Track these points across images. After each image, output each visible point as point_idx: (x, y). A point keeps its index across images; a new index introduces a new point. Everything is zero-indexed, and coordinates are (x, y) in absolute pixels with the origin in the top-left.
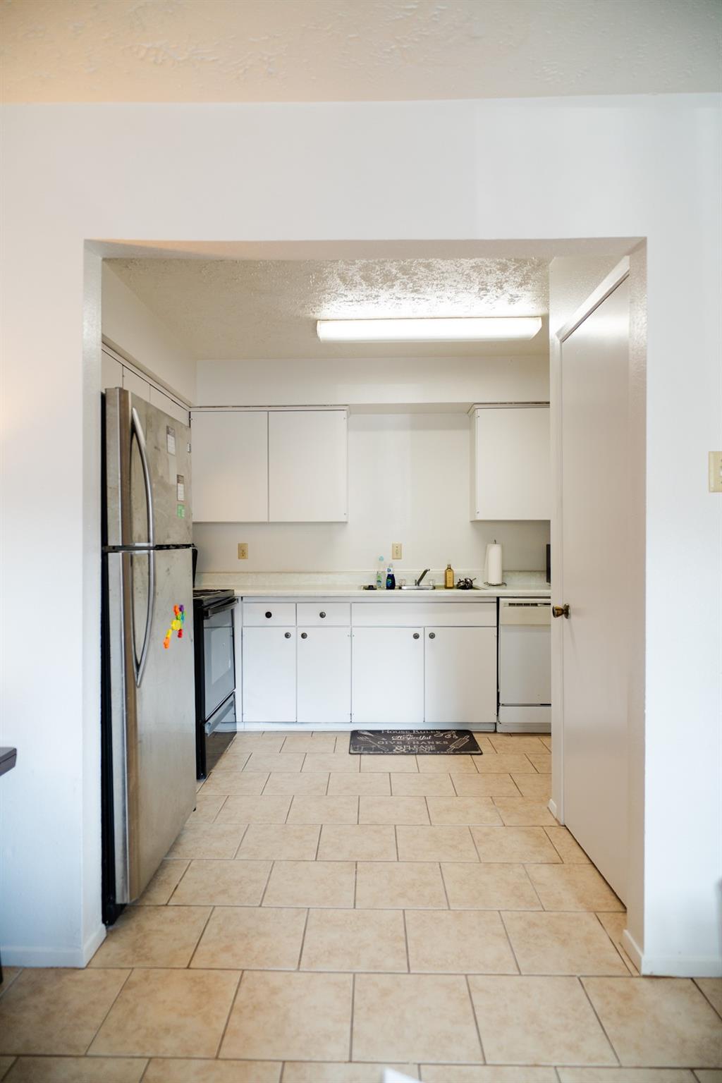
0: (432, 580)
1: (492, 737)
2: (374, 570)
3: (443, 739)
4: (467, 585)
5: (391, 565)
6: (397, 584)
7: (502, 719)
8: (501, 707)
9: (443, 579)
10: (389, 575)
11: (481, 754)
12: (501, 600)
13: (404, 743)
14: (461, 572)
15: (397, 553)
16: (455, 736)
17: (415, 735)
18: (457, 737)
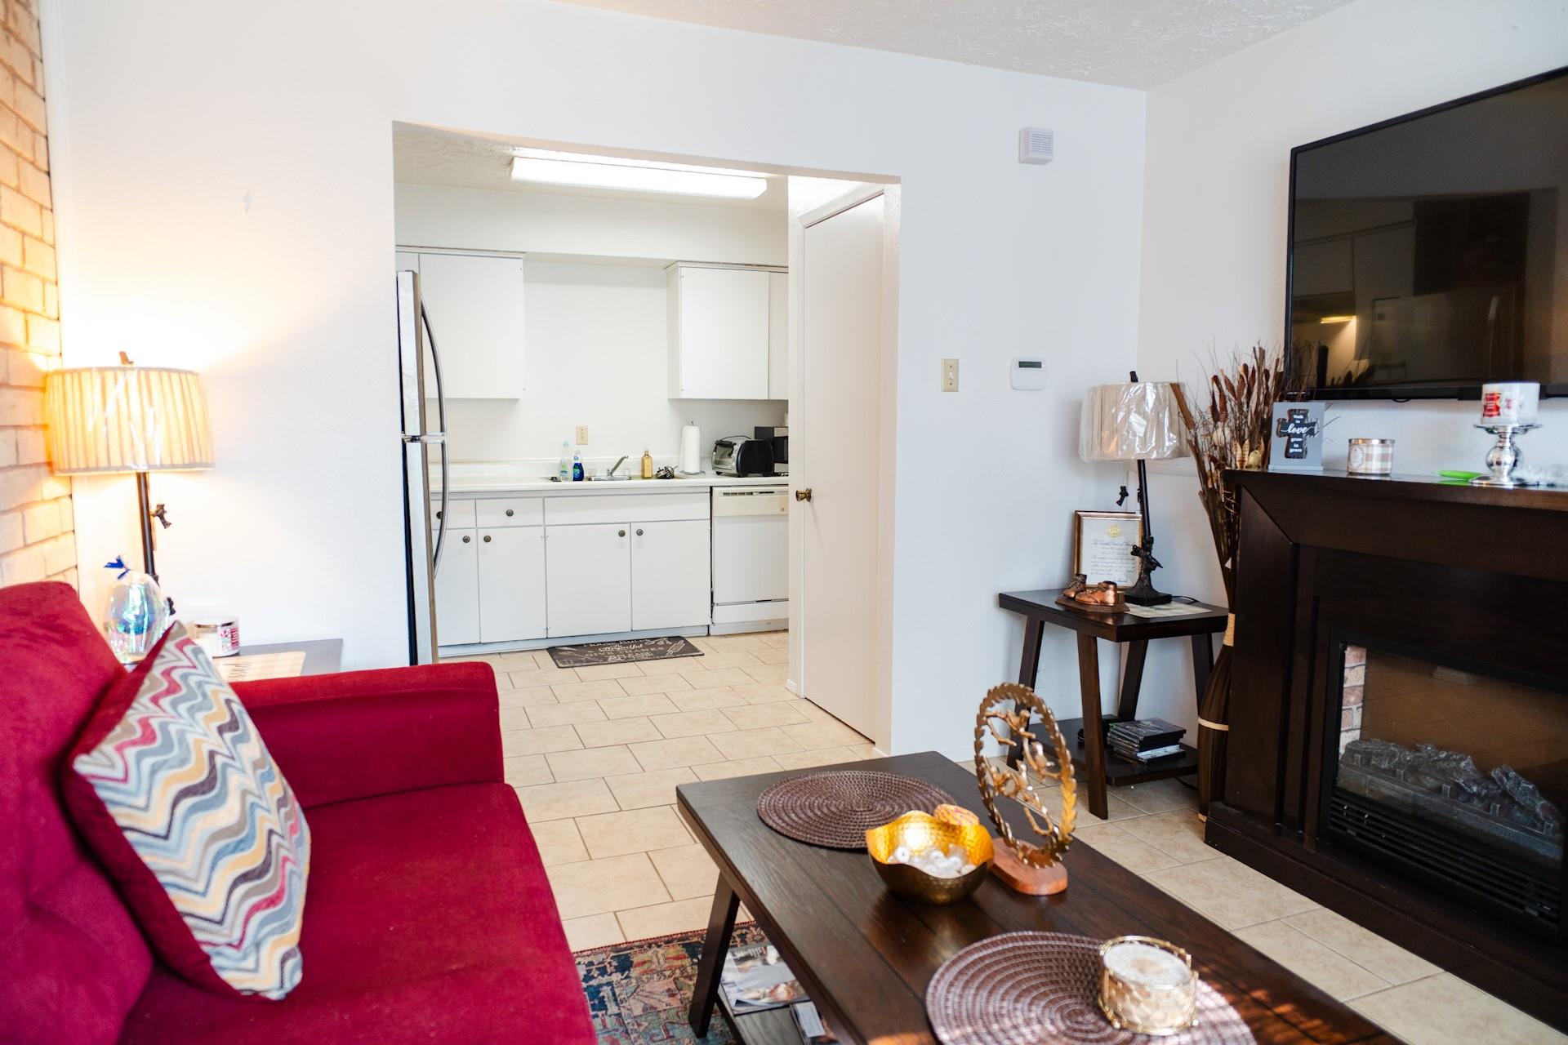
0: (628, 469)
1: (706, 639)
2: (557, 459)
3: (656, 645)
4: (668, 475)
5: (578, 452)
6: (586, 475)
7: (716, 619)
8: (715, 607)
9: (640, 468)
10: (576, 464)
11: (703, 655)
12: (714, 489)
13: (616, 653)
14: (660, 460)
15: (582, 436)
16: (668, 642)
17: (623, 645)
18: (671, 643)
